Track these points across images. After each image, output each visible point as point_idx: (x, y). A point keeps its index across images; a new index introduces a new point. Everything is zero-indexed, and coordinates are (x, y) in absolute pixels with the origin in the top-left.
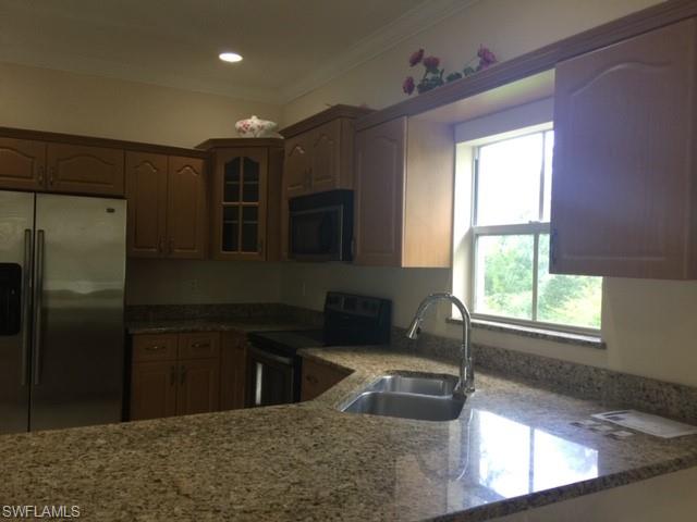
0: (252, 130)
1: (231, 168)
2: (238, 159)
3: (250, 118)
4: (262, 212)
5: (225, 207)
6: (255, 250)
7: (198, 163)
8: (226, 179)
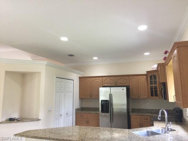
0: (155, 68)
1: (151, 77)
2: (152, 75)
3: (154, 65)
4: (158, 87)
5: (151, 86)
6: (157, 96)
7: (145, 77)
8: (150, 80)
